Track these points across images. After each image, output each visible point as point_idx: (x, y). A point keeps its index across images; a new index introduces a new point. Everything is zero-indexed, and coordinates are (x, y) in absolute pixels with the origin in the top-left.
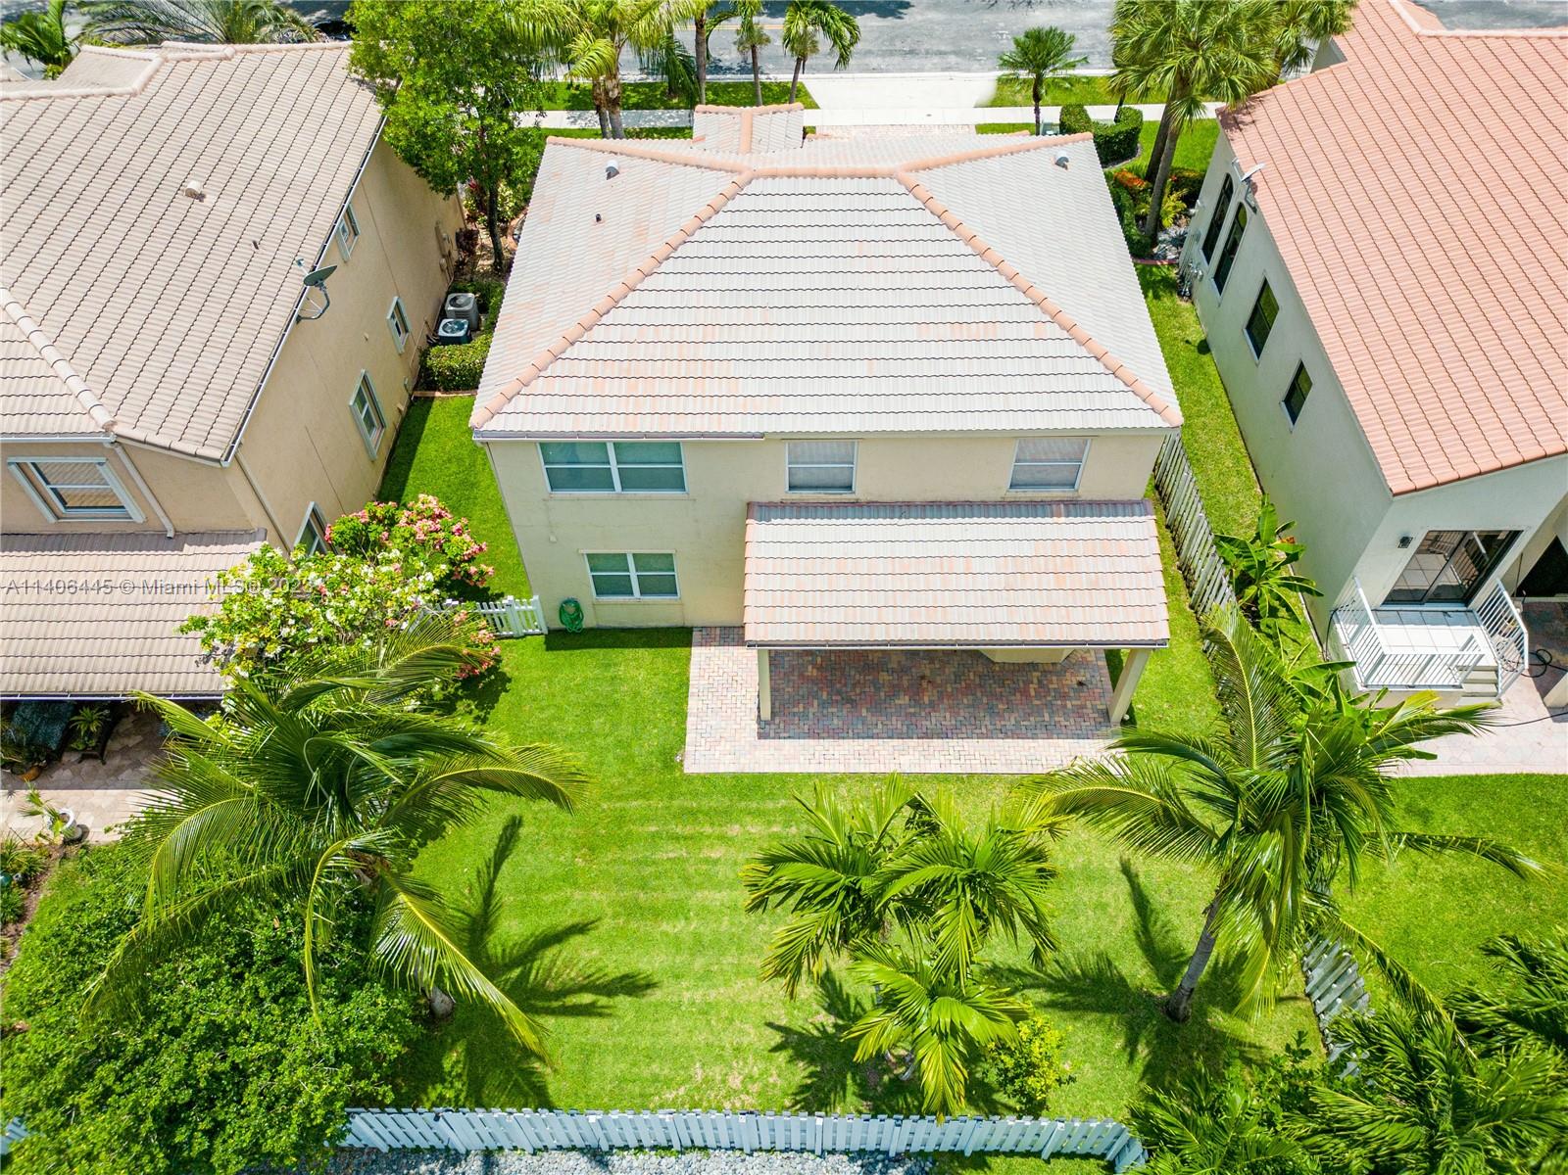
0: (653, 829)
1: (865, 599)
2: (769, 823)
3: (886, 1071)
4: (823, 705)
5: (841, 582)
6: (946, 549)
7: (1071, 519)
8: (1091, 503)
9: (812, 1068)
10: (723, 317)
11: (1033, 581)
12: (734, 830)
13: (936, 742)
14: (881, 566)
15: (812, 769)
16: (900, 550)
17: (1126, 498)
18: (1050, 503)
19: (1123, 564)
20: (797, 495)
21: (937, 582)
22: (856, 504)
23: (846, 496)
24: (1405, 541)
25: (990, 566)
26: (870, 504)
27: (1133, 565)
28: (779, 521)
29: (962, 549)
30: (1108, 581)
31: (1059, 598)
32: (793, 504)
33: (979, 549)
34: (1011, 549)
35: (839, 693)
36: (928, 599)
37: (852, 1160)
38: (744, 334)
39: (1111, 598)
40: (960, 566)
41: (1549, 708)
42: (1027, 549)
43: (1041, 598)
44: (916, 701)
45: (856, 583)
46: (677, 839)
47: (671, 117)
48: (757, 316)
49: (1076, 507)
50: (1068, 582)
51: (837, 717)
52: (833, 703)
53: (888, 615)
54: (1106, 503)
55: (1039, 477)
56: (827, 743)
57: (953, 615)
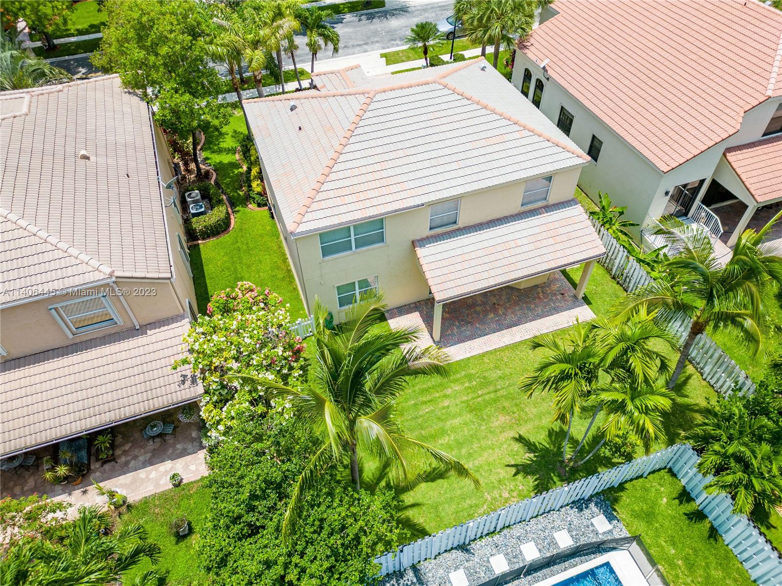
0: (413, 402)
1: (479, 269)
2: (463, 383)
3: (567, 466)
4: (458, 327)
5: (466, 265)
6: (504, 239)
7: (549, 214)
8: (553, 205)
9: (535, 477)
10: (386, 157)
11: (545, 243)
12: (449, 391)
13: (514, 328)
14: (480, 253)
15: (468, 355)
16: (486, 244)
17: (566, 200)
18: (538, 209)
19: (577, 227)
20: (434, 232)
21: (506, 254)
22: (459, 229)
23: (455, 227)
24: (667, 193)
25: (525, 241)
26: (465, 228)
27: (580, 226)
28: (429, 245)
29: (511, 237)
30: (574, 235)
31: (558, 247)
32: (432, 237)
33: (517, 235)
34: (531, 232)
35: (462, 321)
36: (506, 262)
37: (572, 508)
38: (398, 162)
39: (577, 241)
40: (513, 244)
41: (730, 248)
42: (537, 230)
43: (551, 249)
44: (497, 314)
45: (473, 263)
46: (426, 403)
47: (247, 94)
48: (401, 153)
49: (548, 208)
50: (558, 239)
51: (467, 330)
52: (462, 326)
53: (492, 273)
54: (559, 203)
55: (532, 199)
56: (469, 342)
57: (519, 265)
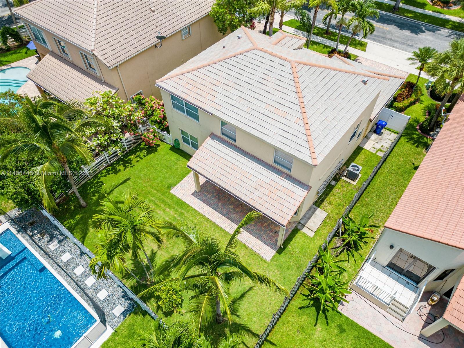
0: (153, 199)
2: (176, 214)
3: (146, 280)
4: (212, 196)
5: (217, 163)
6: (248, 169)
7: (285, 180)
8: (294, 179)
9: (134, 269)
11: (262, 190)
12: (167, 210)
13: (229, 221)
14: (230, 165)
15: (196, 208)
16: (237, 163)
17: (304, 183)
18: (283, 173)
19: (289, 199)
20: (223, 136)
21: (239, 176)
22: (236, 146)
23: (233, 143)
24: (392, 247)
25: (255, 180)
26: (239, 148)
27: (292, 201)
28: (215, 141)
29: (252, 172)
30: (282, 201)
31: (265, 198)
33: (256, 174)
34: (264, 178)
35: (219, 196)
36: (233, 179)
37: (123, 292)
38: (225, 87)
39: (278, 206)
40: (248, 175)
42: (268, 181)
43: (260, 195)
44: (234, 209)
45: (221, 165)
46: (155, 204)
48: (231, 84)
49: (289, 178)
50: (271, 195)
51: (213, 201)
52: (215, 197)
53: (222, 177)
54: (298, 181)
55: (281, 163)
56: (205, 205)
57: (236, 186)
